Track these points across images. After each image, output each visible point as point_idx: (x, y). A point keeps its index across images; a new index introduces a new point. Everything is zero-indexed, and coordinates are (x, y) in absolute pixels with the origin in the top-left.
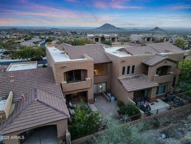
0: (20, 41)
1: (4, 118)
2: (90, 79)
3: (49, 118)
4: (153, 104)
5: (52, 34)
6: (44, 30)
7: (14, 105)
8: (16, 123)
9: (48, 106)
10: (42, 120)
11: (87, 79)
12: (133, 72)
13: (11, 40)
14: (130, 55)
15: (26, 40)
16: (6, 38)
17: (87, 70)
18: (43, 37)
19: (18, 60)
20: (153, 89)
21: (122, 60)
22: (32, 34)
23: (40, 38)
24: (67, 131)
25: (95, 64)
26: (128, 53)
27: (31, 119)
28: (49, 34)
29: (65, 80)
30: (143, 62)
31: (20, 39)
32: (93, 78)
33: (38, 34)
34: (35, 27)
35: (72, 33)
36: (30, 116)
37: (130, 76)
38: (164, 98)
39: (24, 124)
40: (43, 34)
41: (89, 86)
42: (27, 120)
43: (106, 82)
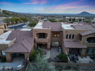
0: (39, 20)
1: (8, 47)
2: (48, 38)
3: (22, 50)
4: (83, 58)
5: (53, 17)
6: (51, 15)
7: (14, 43)
8: (10, 49)
9: (24, 46)
10: (19, 50)
11: (47, 38)
12: (73, 38)
13: (36, 19)
14: (74, 29)
15: (41, 19)
16: (34, 18)
17: (47, 34)
18: (49, 18)
19: (29, 27)
20: (83, 49)
21: (66, 31)
22: (45, 17)
23: (47, 19)
24: (29, 58)
25: (51, 32)
26: (74, 28)
27: (15, 49)
28: (52, 17)
29: (37, 37)
30: (80, 33)
31: (39, 19)
32: (50, 38)
33: (47, 17)
34: (47, 14)
35: (63, 16)
36: (16, 48)
37: (71, 40)
38: (92, 56)
39: (12, 50)
40: (49, 17)
41: (48, 42)
42: (14, 49)
43: (59, 41)
